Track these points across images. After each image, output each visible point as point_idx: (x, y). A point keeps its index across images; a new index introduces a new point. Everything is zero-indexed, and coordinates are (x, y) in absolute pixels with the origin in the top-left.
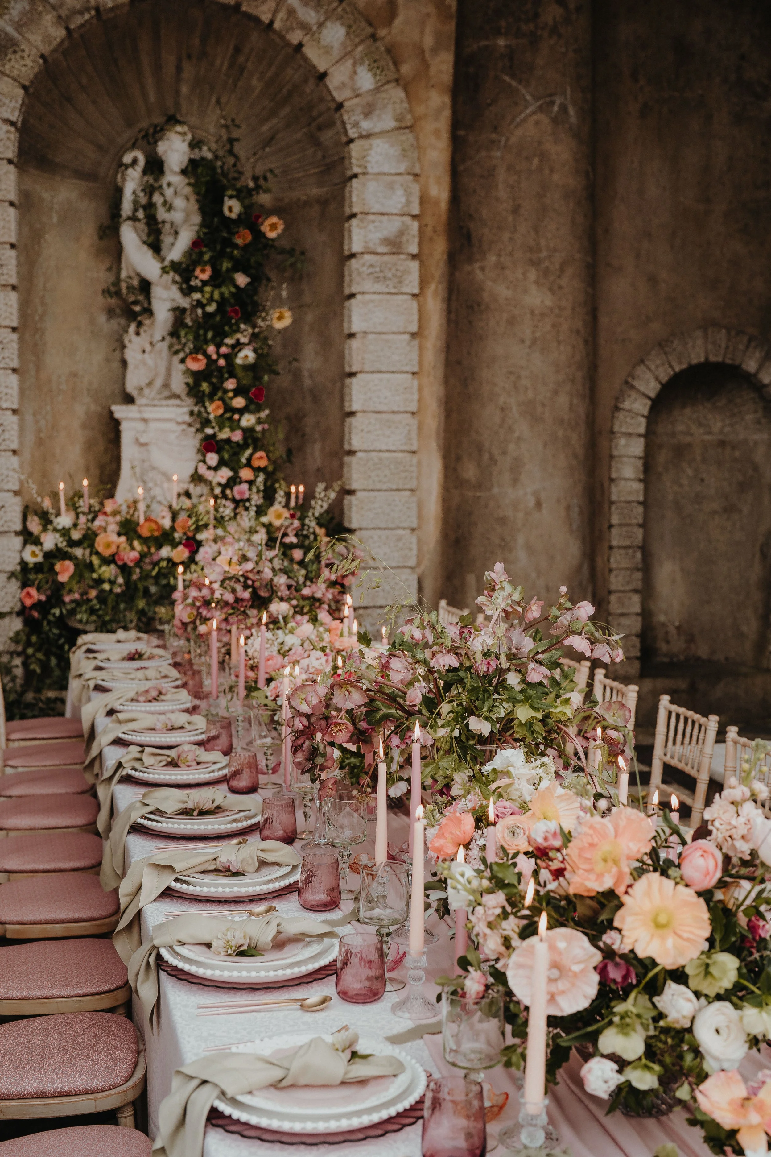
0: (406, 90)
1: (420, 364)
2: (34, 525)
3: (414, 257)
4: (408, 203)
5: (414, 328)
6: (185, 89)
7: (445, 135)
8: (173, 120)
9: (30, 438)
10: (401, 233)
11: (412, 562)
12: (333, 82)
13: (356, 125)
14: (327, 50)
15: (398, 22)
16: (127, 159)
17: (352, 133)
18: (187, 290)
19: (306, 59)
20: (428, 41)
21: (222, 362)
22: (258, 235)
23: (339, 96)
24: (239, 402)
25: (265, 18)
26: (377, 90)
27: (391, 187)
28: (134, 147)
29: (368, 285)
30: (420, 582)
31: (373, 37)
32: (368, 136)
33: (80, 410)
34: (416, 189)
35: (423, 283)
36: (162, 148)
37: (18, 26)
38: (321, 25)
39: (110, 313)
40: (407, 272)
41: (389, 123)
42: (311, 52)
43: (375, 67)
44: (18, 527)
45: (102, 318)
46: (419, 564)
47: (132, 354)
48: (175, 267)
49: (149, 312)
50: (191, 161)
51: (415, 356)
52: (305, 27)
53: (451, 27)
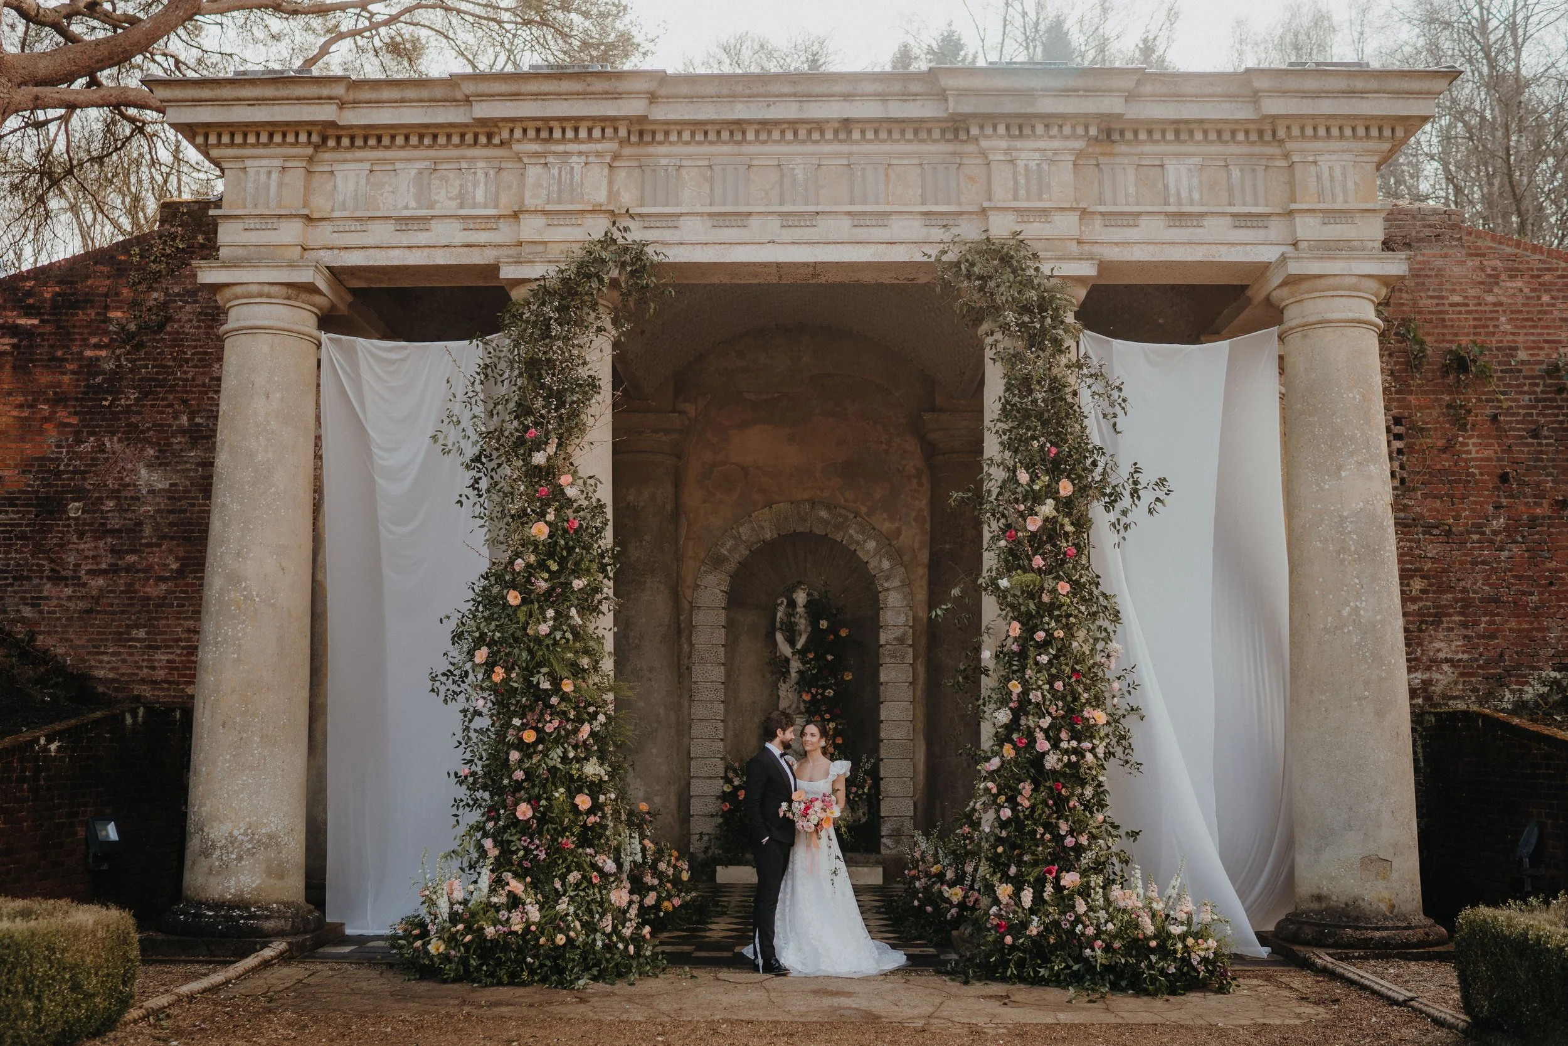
0: (905, 568)
1: (914, 698)
2: (731, 775)
3: (910, 646)
4: (907, 620)
5: (911, 680)
6: (808, 566)
7: (925, 588)
8: (800, 583)
9: (730, 733)
10: (904, 634)
11: (911, 794)
12: (871, 566)
13: (882, 585)
14: (868, 551)
15: (901, 537)
16: (779, 601)
17: (880, 589)
18: (804, 663)
19: (858, 557)
20: (917, 545)
21: (819, 697)
22: (837, 636)
23: (873, 573)
24: (827, 716)
25: (839, 540)
26: (892, 568)
27: (899, 613)
28: (781, 596)
29: (888, 660)
30: (915, 804)
31: (890, 544)
32: (888, 589)
33: (757, 720)
34: (910, 613)
35: (915, 658)
36: (794, 596)
37: (729, 551)
38: (865, 541)
39: (773, 673)
40: (906, 653)
41: (897, 583)
42: (860, 553)
43: (890, 558)
44: (722, 775)
45: (769, 675)
46: (914, 795)
47: (782, 693)
48: (799, 652)
49: (788, 672)
50: (808, 601)
51: (911, 693)
52: (858, 543)
53: (928, 538)
